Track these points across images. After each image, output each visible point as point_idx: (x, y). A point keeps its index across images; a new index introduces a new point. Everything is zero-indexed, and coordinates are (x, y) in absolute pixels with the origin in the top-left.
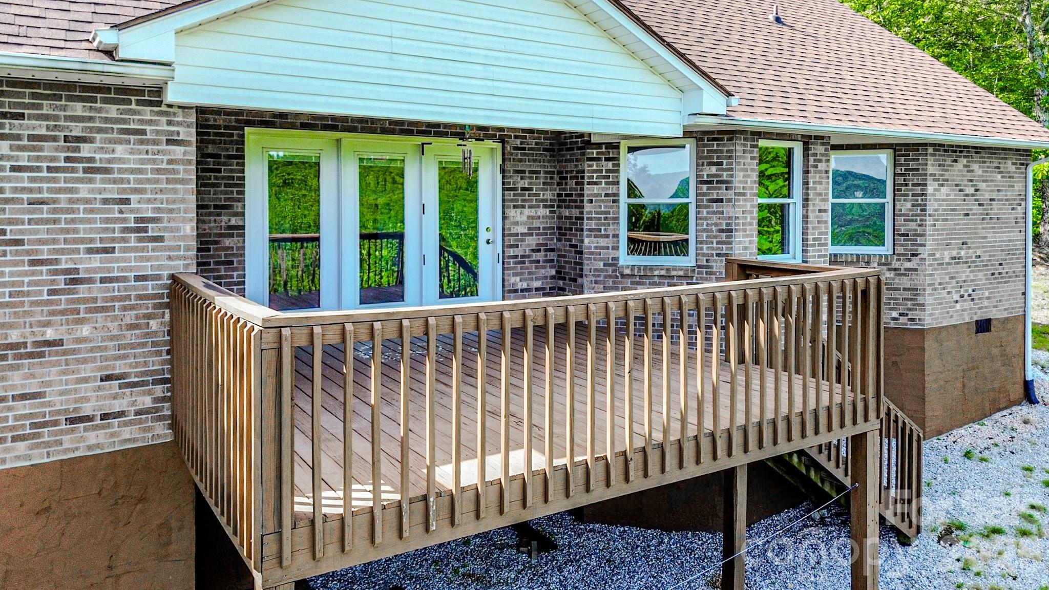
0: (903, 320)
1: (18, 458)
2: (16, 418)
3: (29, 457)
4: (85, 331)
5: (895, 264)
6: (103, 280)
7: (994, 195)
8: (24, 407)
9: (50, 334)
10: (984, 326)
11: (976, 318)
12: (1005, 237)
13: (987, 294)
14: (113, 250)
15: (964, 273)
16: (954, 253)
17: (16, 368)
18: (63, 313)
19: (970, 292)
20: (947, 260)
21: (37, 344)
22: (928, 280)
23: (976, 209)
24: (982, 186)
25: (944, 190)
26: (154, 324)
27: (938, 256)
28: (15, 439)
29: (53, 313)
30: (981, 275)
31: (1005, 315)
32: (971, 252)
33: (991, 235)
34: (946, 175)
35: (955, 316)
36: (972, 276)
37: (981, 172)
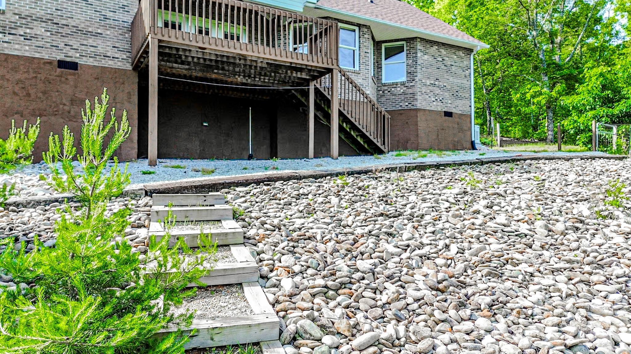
0: (410, 105)
1: (90, 62)
2: (91, 51)
3: (93, 63)
4: (108, 32)
5: (407, 85)
6: (113, 20)
7: (453, 64)
8: (92, 49)
9: (99, 31)
10: (448, 114)
11: (444, 110)
12: (459, 81)
13: (450, 102)
14: (116, 12)
15: (437, 91)
16: (432, 82)
17: (91, 38)
18: (103, 26)
19: (441, 99)
20: (428, 84)
21: (96, 33)
22: (419, 90)
23: (443, 67)
24: (447, 59)
25: (426, 57)
26: (127, 35)
27: (423, 81)
28: (90, 57)
29: (100, 25)
30: (446, 94)
31: (460, 112)
32: (441, 83)
33: (451, 79)
34: (427, 51)
35: (433, 107)
36: (442, 93)
37: (445, 53)
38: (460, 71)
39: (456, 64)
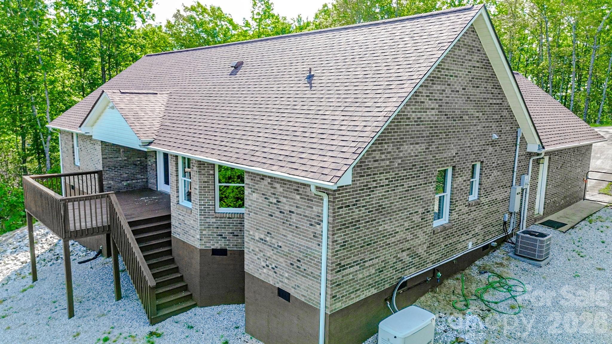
7: (293, 209)
10: (284, 294)
11: (277, 286)
12: (303, 242)
13: (286, 275)
15: (269, 252)
16: (262, 236)
19: (273, 266)
20: (257, 238)
23: (277, 213)
24: (283, 200)
25: (254, 195)
27: (251, 233)
30: (281, 260)
31: (303, 299)
32: (274, 241)
33: (290, 236)
34: (257, 186)
35: (263, 275)
36: (274, 257)
37: (281, 190)
38: (305, 225)
39: (299, 211)
